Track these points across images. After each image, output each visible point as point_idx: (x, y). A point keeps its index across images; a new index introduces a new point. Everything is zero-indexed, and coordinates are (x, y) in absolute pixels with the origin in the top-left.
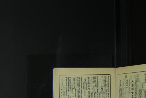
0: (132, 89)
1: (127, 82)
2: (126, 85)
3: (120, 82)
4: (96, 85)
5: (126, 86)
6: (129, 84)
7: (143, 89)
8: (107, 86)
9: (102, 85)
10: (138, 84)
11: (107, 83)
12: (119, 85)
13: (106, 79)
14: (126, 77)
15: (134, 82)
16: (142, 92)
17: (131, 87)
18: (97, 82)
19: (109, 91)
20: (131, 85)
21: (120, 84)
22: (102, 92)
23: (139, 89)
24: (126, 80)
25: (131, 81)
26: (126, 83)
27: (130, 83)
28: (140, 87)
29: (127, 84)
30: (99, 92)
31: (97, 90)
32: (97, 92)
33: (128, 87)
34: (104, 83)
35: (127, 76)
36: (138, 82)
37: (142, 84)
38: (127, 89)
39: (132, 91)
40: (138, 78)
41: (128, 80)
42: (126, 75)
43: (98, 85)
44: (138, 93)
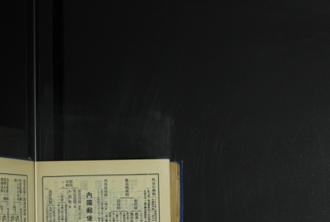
0: (89, 210)
1: (72, 194)
2: (70, 202)
3: (50, 195)
4: (5, 198)
5: (68, 204)
6: (80, 198)
7: (121, 210)
8: (22, 201)
9: (14, 199)
10: (107, 199)
11: (22, 195)
12: (46, 200)
13: (21, 184)
14: (69, 184)
15: (95, 195)
16: (119, 217)
17: (84, 207)
18: (7, 191)
19: (25, 214)
20: (84, 202)
21: (50, 198)
22: (15, 216)
23: (108, 211)
24: (70, 191)
25: (84, 193)
26: (70, 197)
27: (82, 197)
28: (112, 207)
29: (72, 200)
30: (10, 216)
31: (7, 210)
32: (6, 216)
33: (75, 207)
34: (18, 195)
35: (71, 181)
36: (106, 195)
37: (119, 201)
38: (72, 211)
39: (89, 214)
40: (106, 188)
41: (74, 191)
42: (69, 179)
43: (7, 199)
44: (105, 218)
